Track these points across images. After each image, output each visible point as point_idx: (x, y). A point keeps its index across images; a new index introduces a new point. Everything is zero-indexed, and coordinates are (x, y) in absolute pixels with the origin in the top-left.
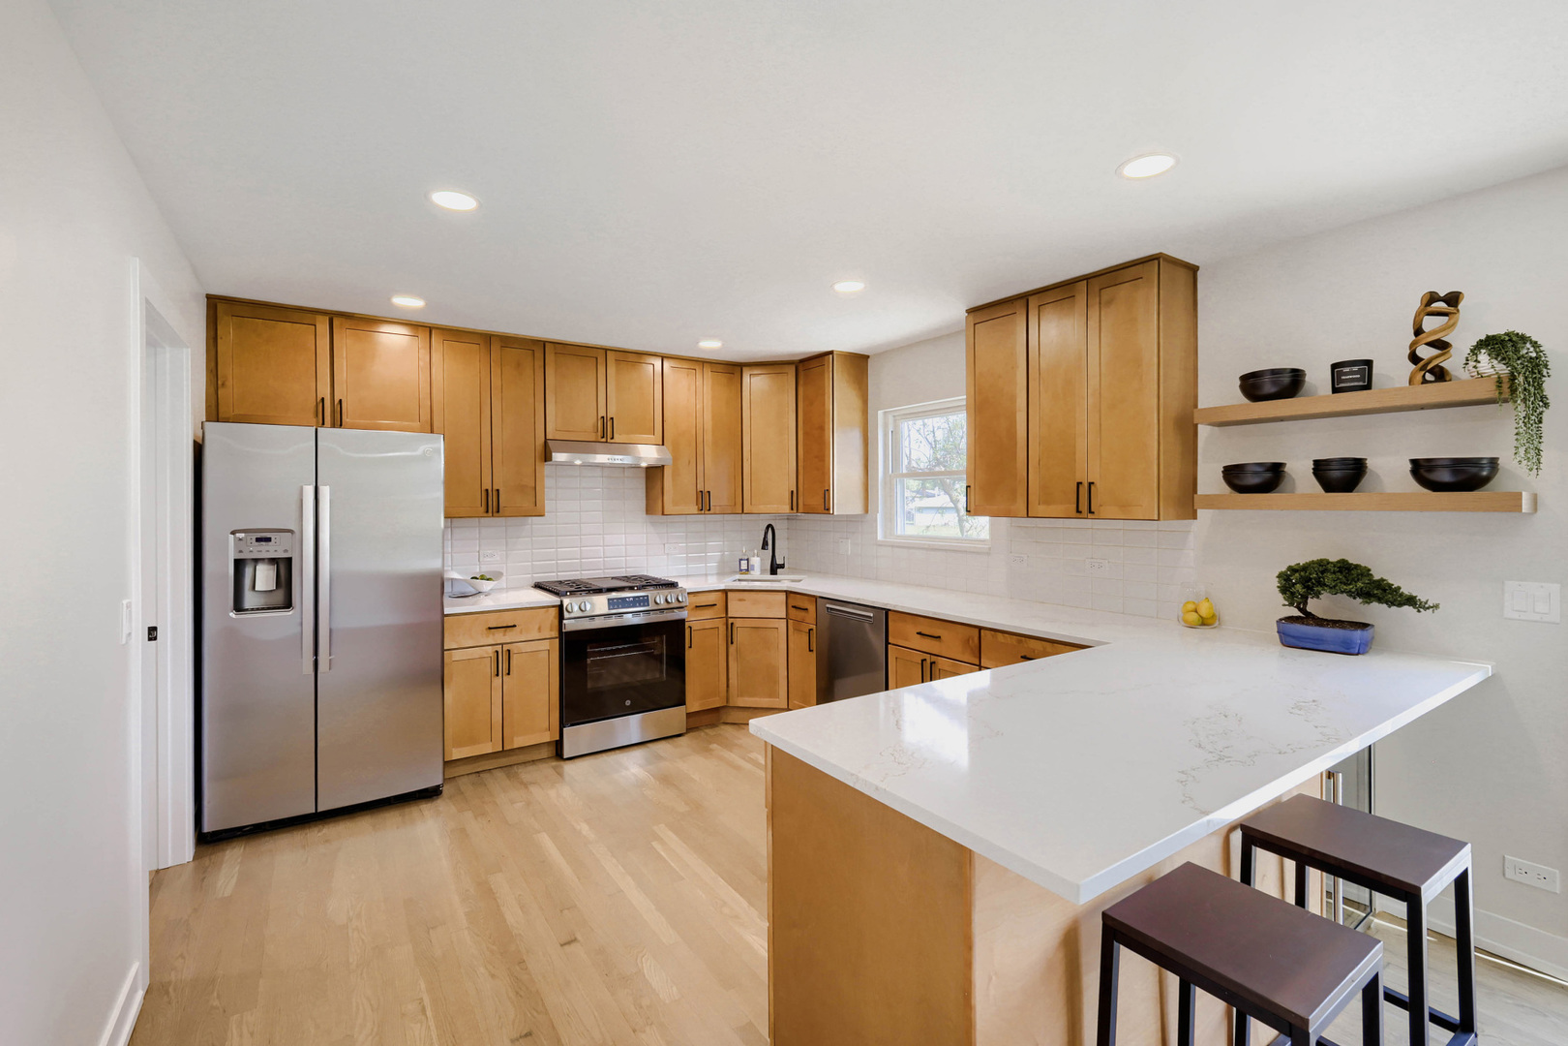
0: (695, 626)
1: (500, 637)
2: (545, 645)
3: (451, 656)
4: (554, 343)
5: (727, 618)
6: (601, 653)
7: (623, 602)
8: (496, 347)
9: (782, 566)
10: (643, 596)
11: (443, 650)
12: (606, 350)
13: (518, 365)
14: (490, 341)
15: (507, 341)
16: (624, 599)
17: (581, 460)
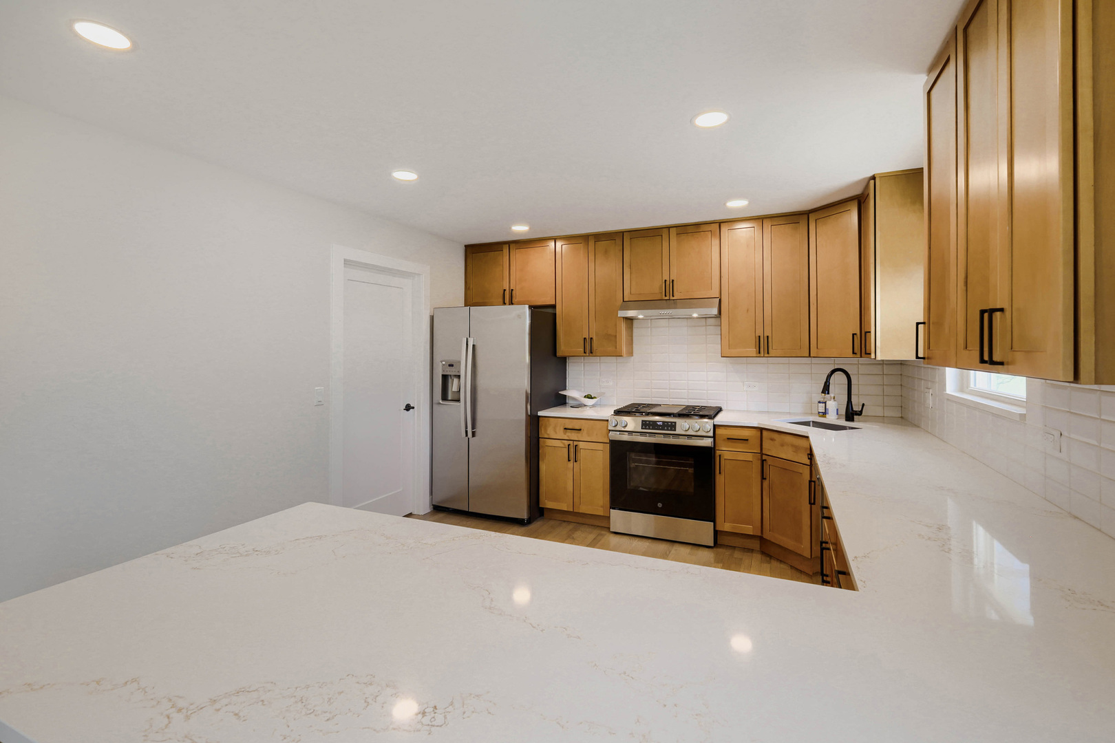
0: (727, 455)
1: (574, 436)
2: (600, 446)
3: (544, 442)
4: (630, 231)
5: (762, 454)
6: (640, 461)
7: (653, 425)
8: (591, 243)
9: (860, 413)
10: (672, 422)
11: (538, 438)
12: (669, 228)
13: (606, 252)
14: (585, 239)
15: (598, 237)
16: (655, 422)
17: (642, 314)
